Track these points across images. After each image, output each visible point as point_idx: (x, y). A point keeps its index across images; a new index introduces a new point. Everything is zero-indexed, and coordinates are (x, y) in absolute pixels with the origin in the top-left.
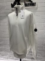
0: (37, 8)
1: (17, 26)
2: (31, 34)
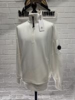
0: (56, 19)
2: (53, 54)
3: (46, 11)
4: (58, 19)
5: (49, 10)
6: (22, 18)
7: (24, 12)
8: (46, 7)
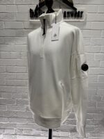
1: (44, 56)
4: (87, 23)
5: (76, 9)
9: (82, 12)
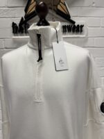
3: (67, 24)
4: (89, 39)
6: (20, 37)
7: (23, 26)
8: (66, 17)
9: (82, 26)
